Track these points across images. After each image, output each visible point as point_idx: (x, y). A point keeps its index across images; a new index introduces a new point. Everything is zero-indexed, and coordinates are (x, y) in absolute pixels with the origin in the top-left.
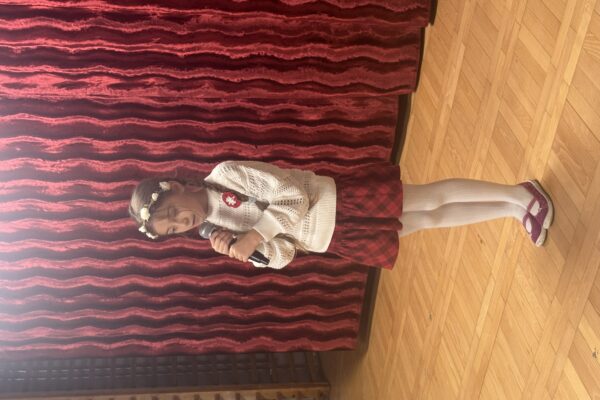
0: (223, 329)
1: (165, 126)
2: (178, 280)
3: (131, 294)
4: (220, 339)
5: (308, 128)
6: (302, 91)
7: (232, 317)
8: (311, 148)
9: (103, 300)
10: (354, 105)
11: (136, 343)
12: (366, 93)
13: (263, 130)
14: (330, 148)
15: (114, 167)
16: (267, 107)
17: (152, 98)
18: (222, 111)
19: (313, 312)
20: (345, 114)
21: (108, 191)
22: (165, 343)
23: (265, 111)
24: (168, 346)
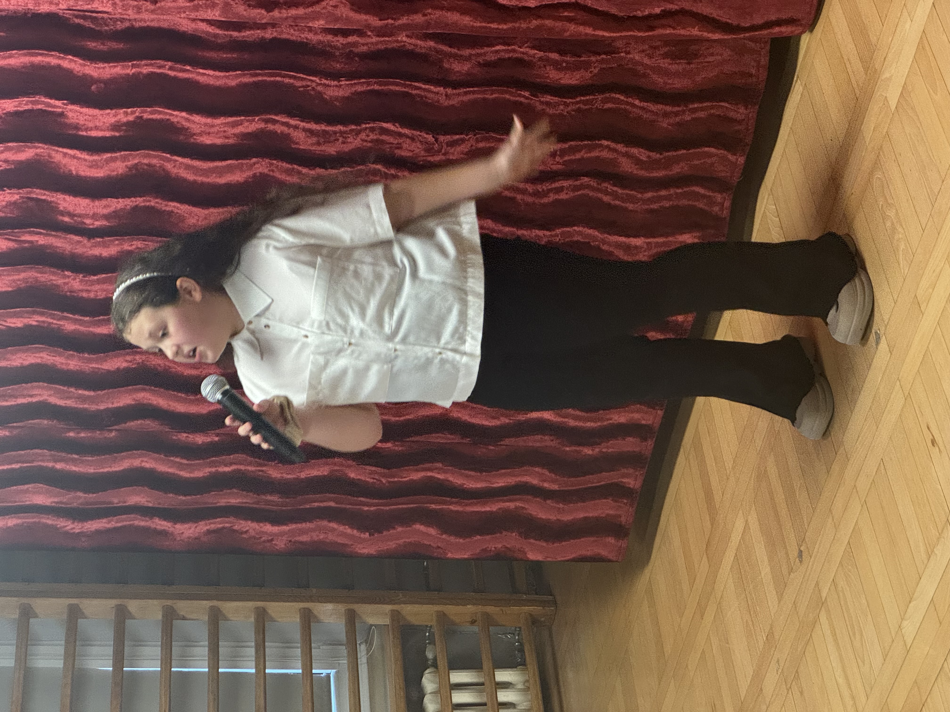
0: (332, 504)
1: (233, 83)
3: (133, 424)
4: (325, 523)
5: (556, 100)
6: (548, 22)
7: (353, 483)
9: (72, 434)
10: (665, 56)
11: (141, 522)
12: (696, 32)
13: (454, 101)
14: (605, 150)
15: (113, 165)
16: (467, 52)
18: (364, 56)
20: (645, 75)
22: (203, 527)
23: (463, 60)
24: (209, 532)
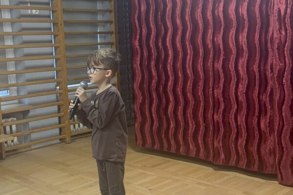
0: (146, 77)
1: (256, 42)
2: (170, 52)
3: (163, 28)
4: (141, 76)
5: (256, 122)
6: (278, 119)
7: (151, 82)
8: (244, 123)
9: (159, 14)
10: (270, 148)
11: (138, 33)
12: (277, 156)
13: (254, 97)
14: (244, 134)
15: (232, 15)
17: (273, 34)
19: (155, 124)
20: (265, 143)
21: (218, 12)
22: (138, 47)
23: (265, 98)
24: (137, 49)
